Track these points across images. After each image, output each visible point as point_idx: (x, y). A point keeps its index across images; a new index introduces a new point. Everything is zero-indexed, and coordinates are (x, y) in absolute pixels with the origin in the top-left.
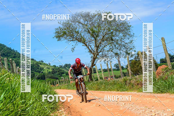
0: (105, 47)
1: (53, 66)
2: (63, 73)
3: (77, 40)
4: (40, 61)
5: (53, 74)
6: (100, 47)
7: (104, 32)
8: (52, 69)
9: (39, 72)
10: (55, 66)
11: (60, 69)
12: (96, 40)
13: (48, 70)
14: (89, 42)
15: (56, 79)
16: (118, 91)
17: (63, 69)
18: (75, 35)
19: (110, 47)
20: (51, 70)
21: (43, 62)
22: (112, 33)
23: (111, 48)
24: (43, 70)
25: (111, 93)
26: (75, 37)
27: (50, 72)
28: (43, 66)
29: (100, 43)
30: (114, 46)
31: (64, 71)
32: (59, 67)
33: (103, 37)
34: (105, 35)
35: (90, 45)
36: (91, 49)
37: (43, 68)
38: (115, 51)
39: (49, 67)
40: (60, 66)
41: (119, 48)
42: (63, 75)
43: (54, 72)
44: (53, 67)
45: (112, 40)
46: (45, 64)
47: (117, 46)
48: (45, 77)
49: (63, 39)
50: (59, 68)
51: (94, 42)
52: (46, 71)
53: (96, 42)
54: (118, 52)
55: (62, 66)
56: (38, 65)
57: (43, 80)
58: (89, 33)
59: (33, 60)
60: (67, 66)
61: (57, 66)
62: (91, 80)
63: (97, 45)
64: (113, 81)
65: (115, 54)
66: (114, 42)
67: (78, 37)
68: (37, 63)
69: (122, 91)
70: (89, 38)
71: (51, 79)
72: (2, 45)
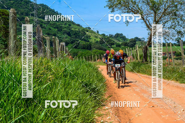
0: (165, 23)
1: (102, 34)
2: (113, 44)
3: (133, 11)
4: (86, 28)
5: (101, 44)
6: (160, 21)
7: (166, 5)
8: (100, 38)
9: (85, 41)
10: (104, 35)
11: (110, 38)
12: (155, 13)
13: (96, 39)
14: (147, 15)
15: (103, 50)
16: (177, 81)
17: (113, 39)
18: (131, 6)
19: (172, 23)
20: (99, 40)
21: (90, 29)
22: (176, 6)
23: (173, 25)
24: (89, 38)
25: (168, 84)
26: (130, 8)
27: (97, 42)
28: (90, 34)
29: (160, 18)
30: (177, 23)
31: (114, 41)
32: (108, 36)
33: (165, 10)
34: (168, 8)
35: (148, 19)
36: (148, 24)
37: (90, 37)
38: (178, 28)
39: (96, 36)
40: (110, 35)
41: (183, 26)
42: (113, 46)
43: (102, 42)
44: (102, 36)
45: (176, 15)
46: (92, 32)
47: (181, 22)
48: (92, 46)
49: (116, 10)
50: (108, 38)
51: (153, 15)
52: (93, 40)
53: (155, 16)
54: (181, 30)
55: (112, 35)
56: (85, 33)
57: (88, 51)
58: (148, 4)
59: (79, 25)
60: (118, 36)
61: (106, 35)
62: (145, 61)
63: (157, 20)
64: (172, 68)
65: (178, 32)
66: (177, 17)
67: (134, 8)
68: (83, 29)
69: (182, 83)
70: (147, 10)
71: (98, 50)
72: (44, 5)
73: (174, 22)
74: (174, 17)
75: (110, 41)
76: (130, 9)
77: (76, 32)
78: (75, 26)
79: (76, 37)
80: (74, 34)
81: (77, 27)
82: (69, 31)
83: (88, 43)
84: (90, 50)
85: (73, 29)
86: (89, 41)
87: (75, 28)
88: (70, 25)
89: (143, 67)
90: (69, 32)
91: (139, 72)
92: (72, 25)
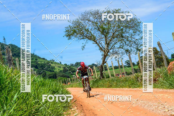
0: (115, 44)
2: (75, 71)
3: (87, 38)
4: (51, 60)
5: (64, 72)
6: (111, 44)
7: (114, 29)
8: (63, 68)
9: (51, 71)
10: (66, 65)
11: (72, 67)
12: (106, 37)
13: (60, 69)
14: (99, 40)
15: (67, 77)
16: (130, 87)
17: (74, 67)
18: (85, 33)
19: (120, 44)
21: (54, 61)
22: (122, 30)
23: (121, 45)
24: (54, 69)
25: (123, 90)
27: (61, 71)
28: (54, 65)
29: (111, 41)
30: (124, 43)
31: (75, 69)
32: (70, 65)
33: (114, 34)
34: (115, 32)
35: (100, 42)
36: (101, 46)
37: (55, 67)
38: (126, 47)
39: (60, 66)
40: (71, 64)
41: (129, 45)
42: (74, 73)
43: (65, 70)
46: (56, 63)
48: (57, 75)
49: (73, 38)
50: (70, 67)
51: (104, 39)
52: (57, 70)
53: (106, 40)
54: (128, 49)
55: (73, 64)
57: (55, 79)
58: (99, 30)
59: (44, 59)
60: (77, 65)
61: (68, 65)
62: (102, 78)
63: (107, 43)
64: (125, 78)
65: (126, 50)
66: (124, 38)
67: (88, 35)
68: (48, 62)
69: (134, 88)
70: (99, 36)
71: (63, 78)
72: (13, 45)
73: (122, 42)
74: (121, 38)
75: (72, 69)
76: (84, 36)
77: (42, 65)
78: (41, 60)
79: (43, 69)
80: (41, 67)
81: (42, 60)
82: (36, 64)
83: (54, 73)
84: (55, 78)
85: (39, 63)
86: (54, 71)
87: (41, 62)
88: (36, 60)
89: (101, 83)
90: (36, 66)
91: (98, 87)
92: (39, 60)
